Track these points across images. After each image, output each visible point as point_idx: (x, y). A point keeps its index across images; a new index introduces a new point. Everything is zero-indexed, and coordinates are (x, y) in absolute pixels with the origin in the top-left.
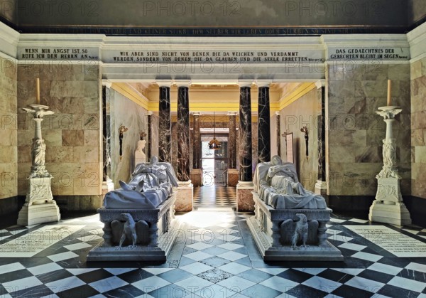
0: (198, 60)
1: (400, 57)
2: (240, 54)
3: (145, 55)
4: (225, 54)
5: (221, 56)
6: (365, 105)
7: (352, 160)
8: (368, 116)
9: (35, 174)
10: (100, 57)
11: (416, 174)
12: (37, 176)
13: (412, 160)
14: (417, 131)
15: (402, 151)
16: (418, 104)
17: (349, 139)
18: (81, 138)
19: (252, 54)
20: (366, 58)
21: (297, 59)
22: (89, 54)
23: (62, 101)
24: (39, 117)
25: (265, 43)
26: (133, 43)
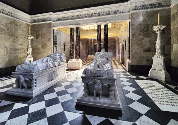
0: (82, 17)
1: (165, 6)
2: (97, 13)
3: (66, 18)
4: (91, 14)
5: (90, 15)
6: (148, 28)
7: (142, 51)
8: (149, 32)
9: (27, 57)
10: (52, 20)
11: (173, 56)
12: (28, 58)
13: (171, 50)
14: (174, 37)
15: (166, 47)
16: (175, 25)
17: (141, 42)
18: (47, 46)
19: (101, 13)
20: (149, 8)
21: (119, 13)
22: (49, 19)
23: (41, 35)
24: (29, 39)
25: (106, 8)
26: (61, 14)
